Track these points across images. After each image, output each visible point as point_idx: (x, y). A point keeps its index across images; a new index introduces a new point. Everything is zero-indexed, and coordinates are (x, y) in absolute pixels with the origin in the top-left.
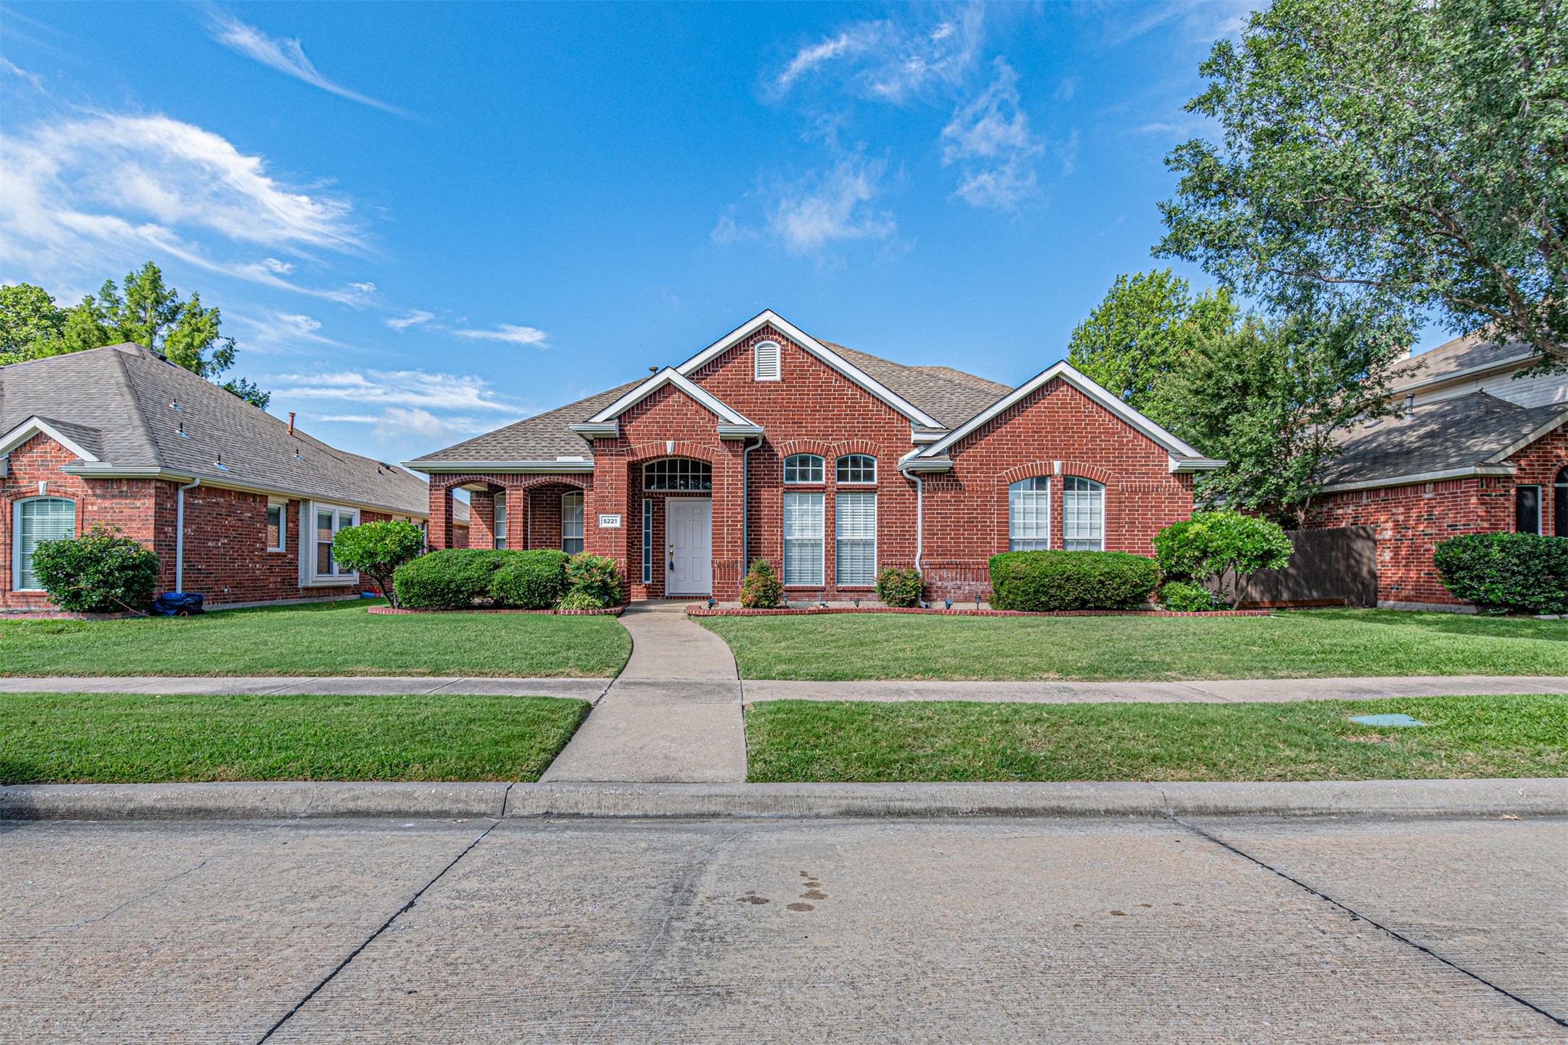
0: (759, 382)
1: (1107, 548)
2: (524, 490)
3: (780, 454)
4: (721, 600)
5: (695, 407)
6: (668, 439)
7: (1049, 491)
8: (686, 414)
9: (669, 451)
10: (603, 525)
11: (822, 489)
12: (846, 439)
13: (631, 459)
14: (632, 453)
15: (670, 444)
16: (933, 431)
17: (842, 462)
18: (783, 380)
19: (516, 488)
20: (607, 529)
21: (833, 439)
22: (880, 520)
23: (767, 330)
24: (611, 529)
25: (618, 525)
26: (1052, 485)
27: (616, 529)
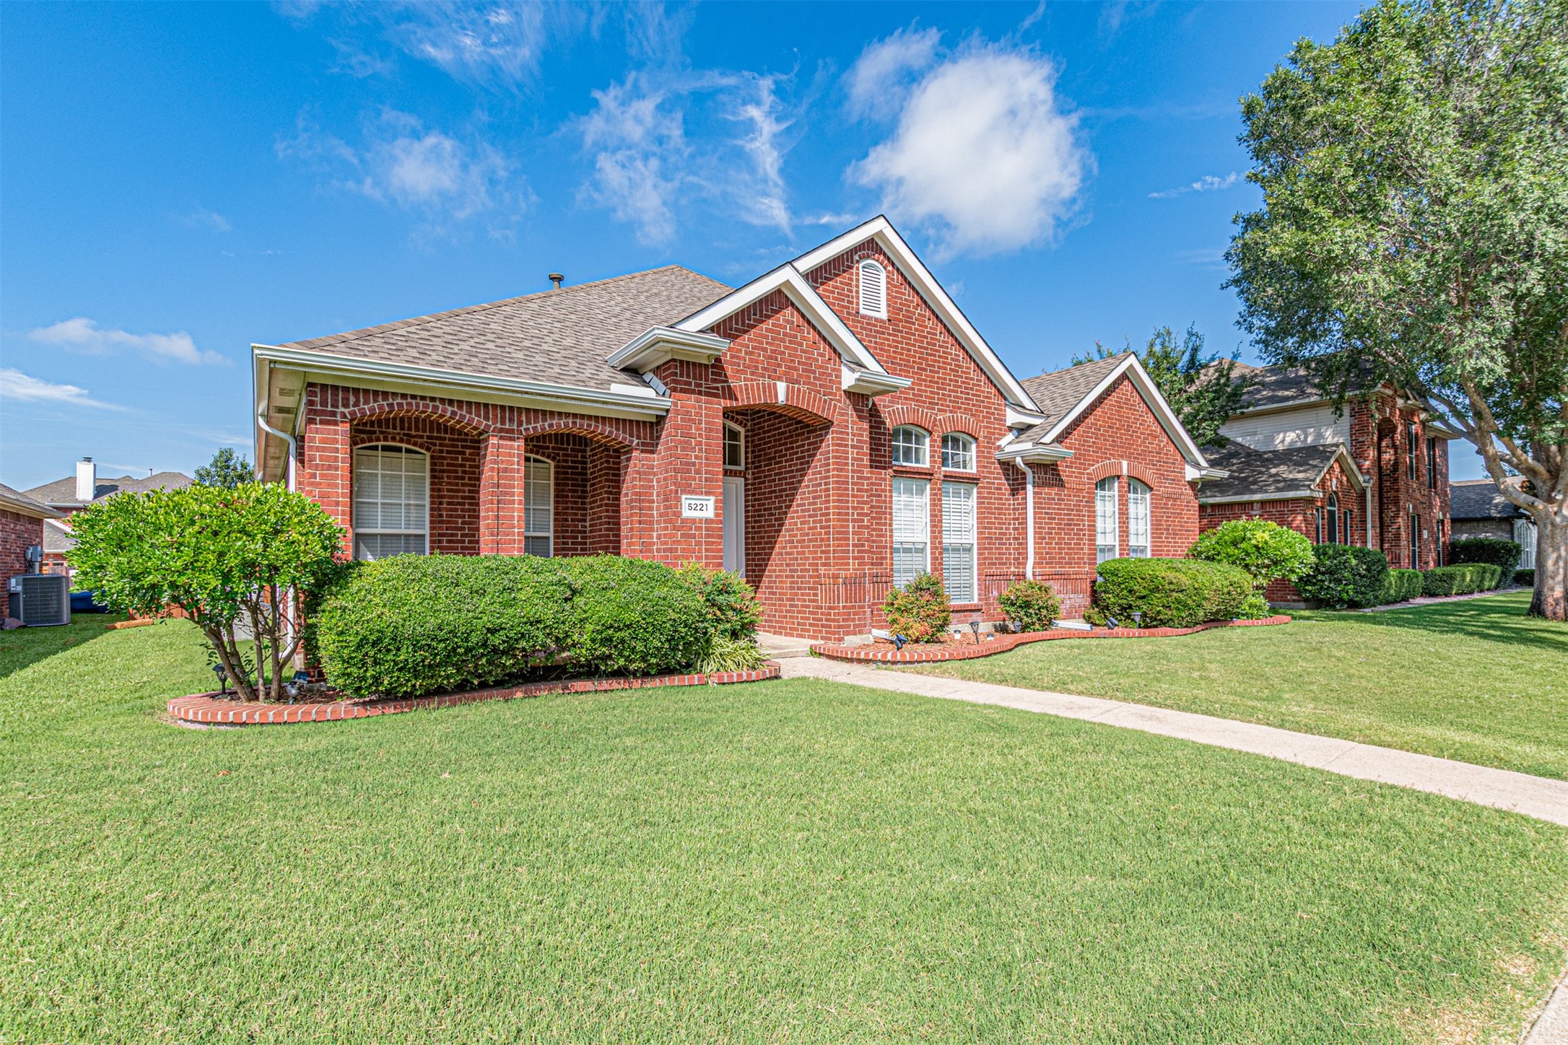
0: (864, 317)
1: (1153, 555)
2: (526, 440)
3: (888, 421)
4: (848, 633)
5: (812, 335)
6: (780, 379)
7: (1116, 493)
8: (801, 345)
9: (782, 398)
10: (687, 513)
11: (927, 475)
12: (951, 412)
13: (729, 403)
14: (730, 394)
15: (781, 387)
16: (1030, 413)
17: (945, 440)
18: (889, 320)
19: (507, 435)
20: (693, 521)
21: (939, 410)
22: (980, 520)
23: (872, 247)
24: (701, 520)
25: (709, 513)
26: (1119, 487)
27: (707, 521)
